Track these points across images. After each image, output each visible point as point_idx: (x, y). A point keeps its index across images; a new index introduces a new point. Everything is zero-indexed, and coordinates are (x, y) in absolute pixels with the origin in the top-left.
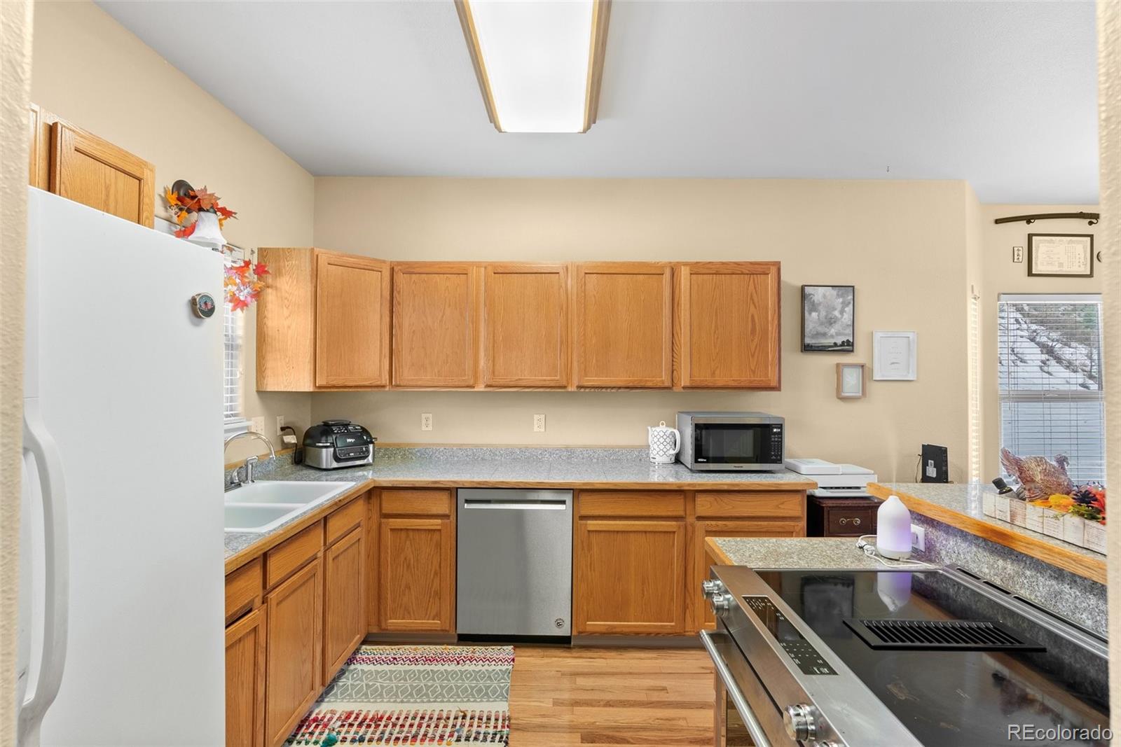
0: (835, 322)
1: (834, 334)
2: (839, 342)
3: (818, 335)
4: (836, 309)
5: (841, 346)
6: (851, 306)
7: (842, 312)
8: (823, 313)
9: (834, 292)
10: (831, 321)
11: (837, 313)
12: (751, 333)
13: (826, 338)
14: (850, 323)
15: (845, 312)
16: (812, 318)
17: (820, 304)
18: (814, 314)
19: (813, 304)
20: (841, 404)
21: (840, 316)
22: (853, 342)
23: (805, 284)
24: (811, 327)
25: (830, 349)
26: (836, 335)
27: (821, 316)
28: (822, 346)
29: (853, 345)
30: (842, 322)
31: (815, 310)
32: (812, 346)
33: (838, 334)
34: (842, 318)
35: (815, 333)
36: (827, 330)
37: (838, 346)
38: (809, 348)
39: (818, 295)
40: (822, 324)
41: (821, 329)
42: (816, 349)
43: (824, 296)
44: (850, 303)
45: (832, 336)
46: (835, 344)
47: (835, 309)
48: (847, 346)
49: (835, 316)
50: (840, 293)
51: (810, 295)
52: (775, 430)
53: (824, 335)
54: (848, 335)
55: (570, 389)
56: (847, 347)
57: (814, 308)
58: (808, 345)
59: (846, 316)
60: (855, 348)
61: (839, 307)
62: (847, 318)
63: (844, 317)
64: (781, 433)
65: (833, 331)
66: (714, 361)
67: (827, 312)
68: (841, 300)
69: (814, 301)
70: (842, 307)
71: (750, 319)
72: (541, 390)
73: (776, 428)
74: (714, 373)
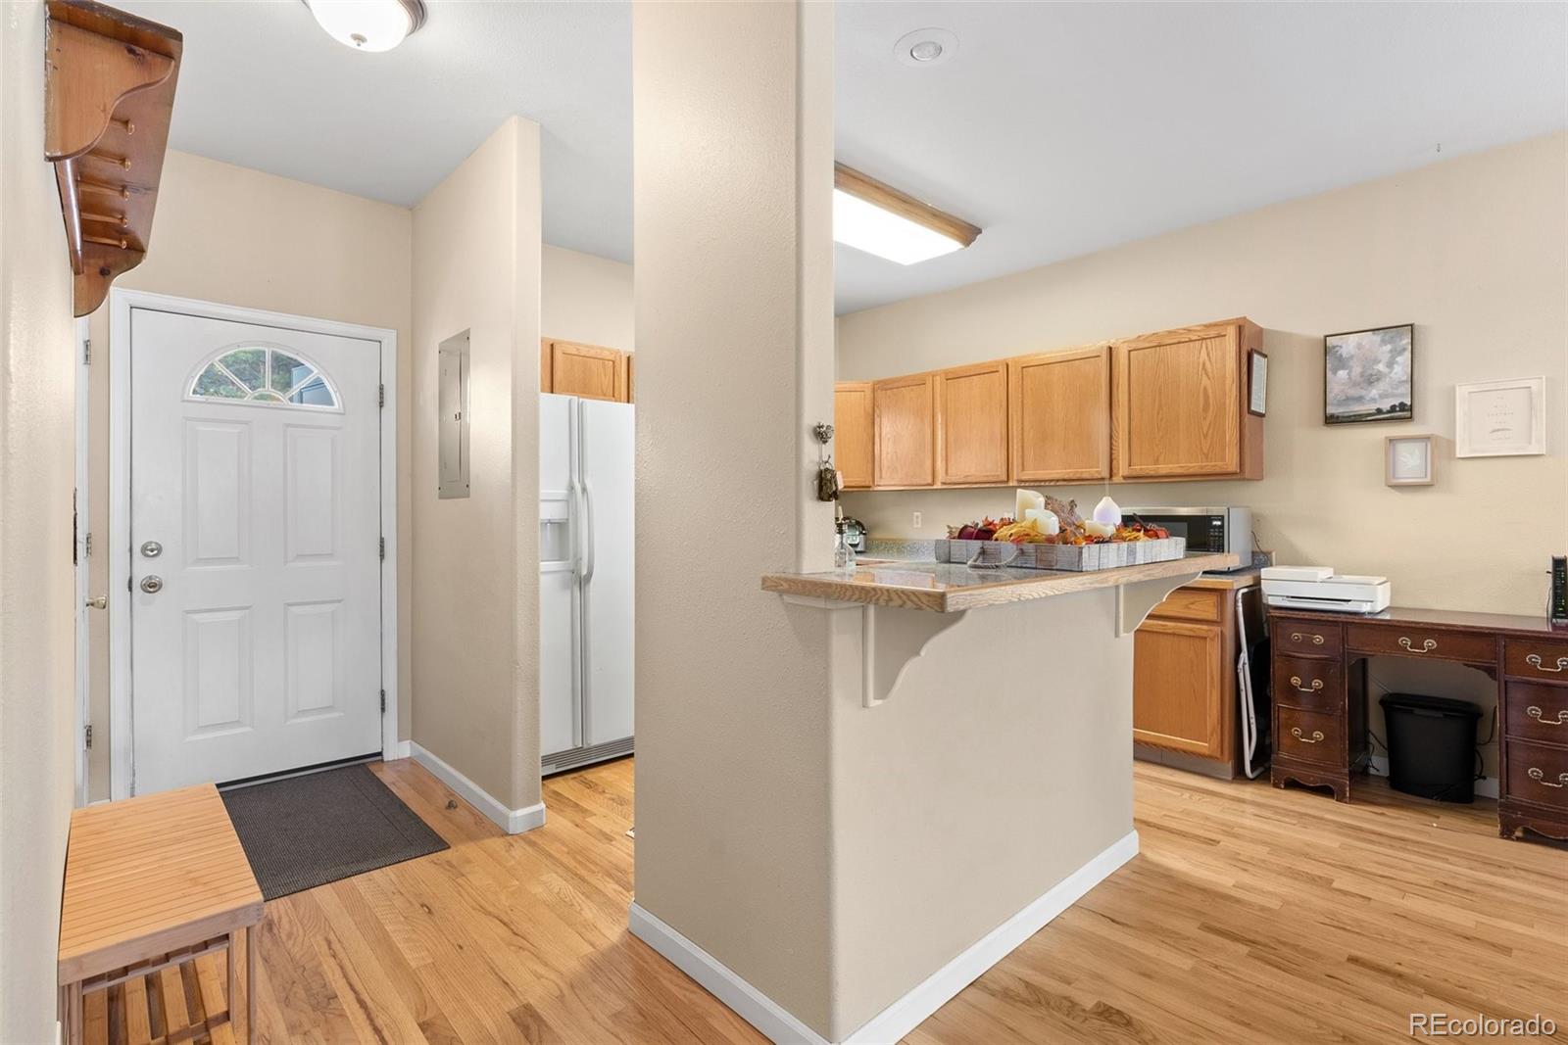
0: (1378, 380)
1: (1377, 396)
2: (1386, 407)
3: (1348, 399)
4: (1380, 362)
5: (1388, 412)
6: (1408, 354)
7: (1390, 364)
8: (1357, 370)
9: (1377, 338)
10: (1370, 380)
11: (1381, 367)
12: (1203, 410)
13: (1363, 404)
14: (1406, 377)
15: (1397, 363)
16: (1339, 379)
17: (1352, 357)
18: (1342, 374)
19: (1340, 358)
20: (1396, 495)
21: (1386, 370)
22: (1411, 405)
23: (1327, 334)
24: (1336, 391)
25: (1369, 418)
26: (1380, 398)
27: (1353, 374)
28: (1355, 416)
29: (1411, 408)
30: (1391, 378)
31: (1343, 368)
32: (1338, 417)
33: (1382, 396)
34: (1391, 372)
35: (1344, 398)
36: (1363, 393)
37: (1384, 413)
38: (1333, 420)
39: (1348, 346)
40: (1355, 384)
41: (1353, 392)
42: (1344, 420)
43: (1359, 346)
44: (1405, 349)
45: (1374, 400)
46: (1379, 411)
47: (1377, 361)
48: (1401, 411)
49: (1379, 371)
50: (1387, 338)
51: (1334, 347)
52: (1215, 523)
53: (1360, 399)
54: (1402, 395)
55: (1011, 484)
56: (1403, 413)
57: (1342, 363)
58: (1332, 416)
59: (1397, 369)
60: (1414, 412)
61: (1386, 358)
62: (1401, 370)
63: (1395, 371)
64: (1222, 526)
65: (1374, 392)
66: (1157, 445)
67: (1364, 367)
68: (1389, 347)
69: (1341, 356)
70: (1392, 356)
71: (1201, 394)
72: (987, 485)
73: (1216, 520)
74: (1158, 460)
